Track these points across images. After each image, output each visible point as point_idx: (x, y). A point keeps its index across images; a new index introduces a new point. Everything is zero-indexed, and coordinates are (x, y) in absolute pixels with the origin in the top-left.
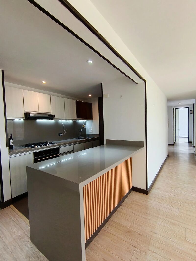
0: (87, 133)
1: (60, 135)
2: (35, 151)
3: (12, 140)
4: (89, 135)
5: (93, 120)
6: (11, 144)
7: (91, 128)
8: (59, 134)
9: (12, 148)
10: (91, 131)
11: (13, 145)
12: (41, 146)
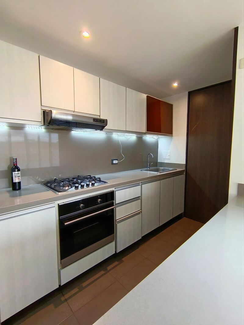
0: (159, 161)
1: (114, 163)
2: (62, 202)
3: (19, 170)
4: (162, 164)
5: (172, 136)
6: (16, 180)
7: (168, 152)
8: (113, 160)
9: (17, 188)
11: (19, 183)
12: (77, 188)
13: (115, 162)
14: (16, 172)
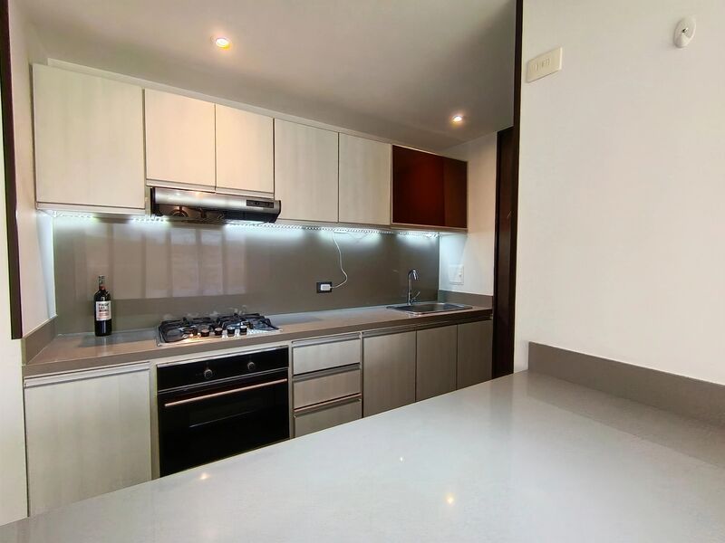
0: (442, 287)
1: (321, 289)
2: (164, 362)
3: (108, 298)
7: (457, 268)
8: (319, 285)
9: (105, 331)
10: (458, 280)
13: (324, 287)
14: (104, 302)
